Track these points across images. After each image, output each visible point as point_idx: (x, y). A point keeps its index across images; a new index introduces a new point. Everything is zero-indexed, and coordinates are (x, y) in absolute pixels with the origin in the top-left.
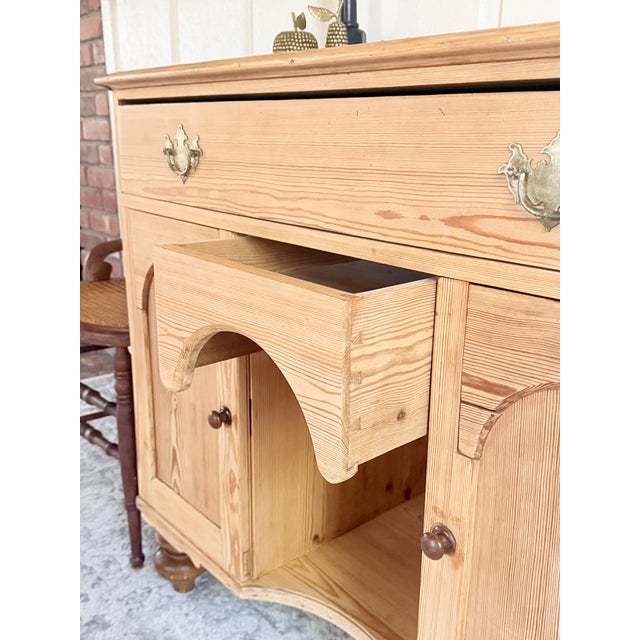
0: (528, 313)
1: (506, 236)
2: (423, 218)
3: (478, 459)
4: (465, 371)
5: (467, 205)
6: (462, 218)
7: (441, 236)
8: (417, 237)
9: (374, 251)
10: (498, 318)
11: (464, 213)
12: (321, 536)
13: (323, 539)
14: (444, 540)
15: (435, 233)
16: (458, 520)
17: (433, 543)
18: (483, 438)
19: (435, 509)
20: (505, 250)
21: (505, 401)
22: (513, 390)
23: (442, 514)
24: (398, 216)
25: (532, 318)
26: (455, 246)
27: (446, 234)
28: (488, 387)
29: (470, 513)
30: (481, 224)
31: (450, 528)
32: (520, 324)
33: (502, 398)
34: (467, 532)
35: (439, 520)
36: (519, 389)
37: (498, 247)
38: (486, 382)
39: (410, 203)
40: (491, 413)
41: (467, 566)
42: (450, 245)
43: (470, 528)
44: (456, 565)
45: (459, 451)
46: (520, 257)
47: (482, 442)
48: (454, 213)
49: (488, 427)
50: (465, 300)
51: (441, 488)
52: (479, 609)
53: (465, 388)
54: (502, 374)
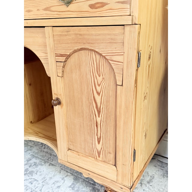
0: (67, 32)
1: (59, 11)
2: (38, 10)
3: (63, 77)
4: (56, 53)
5: (48, 4)
6: (47, 8)
7: (43, 14)
8: (37, 16)
9: (27, 23)
10: (61, 35)
11: (48, 6)
12: (33, 122)
13: (34, 122)
14: (58, 101)
15: (42, 14)
16: (60, 95)
17: (55, 102)
18: (63, 70)
19: (55, 94)
20: (59, 15)
21: (66, 58)
22: (67, 54)
23: (57, 95)
24: (32, 11)
25: (68, 33)
26: (47, 16)
27: (44, 13)
28: (62, 55)
29: (63, 92)
30: (52, 9)
31: (59, 98)
32: (66, 35)
33: (65, 58)
34: (63, 97)
35: (56, 97)
36: (68, 54)
37: (57, 14)
38: (61, 54)
39: (34, 6)
40: (63, 63)
41: (64, 106)
42: (46, 16)
43: (64, 96)
44: (62, 107)
45: (58, 76)
46: (63, 16)
47: (63, 72)
48: (45, 7)
49: (64, 67)
50: (52, 32)
51: (55, 87)
52: (69, 118)
53: (57, 58)
54: (64, 51)
